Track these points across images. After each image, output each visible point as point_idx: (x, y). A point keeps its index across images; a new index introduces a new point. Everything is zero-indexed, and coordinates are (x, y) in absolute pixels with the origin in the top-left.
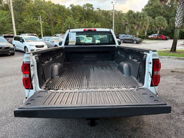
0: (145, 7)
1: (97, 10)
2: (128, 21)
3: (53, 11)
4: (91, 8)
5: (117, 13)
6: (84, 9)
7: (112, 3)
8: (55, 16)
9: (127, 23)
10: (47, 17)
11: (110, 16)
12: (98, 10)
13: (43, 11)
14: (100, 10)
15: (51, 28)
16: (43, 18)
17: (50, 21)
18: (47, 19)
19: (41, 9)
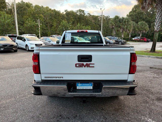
0: (129, 13)
1: (87, 15)
2: (114, 25)
3: (50, 15)
4: (82, 14)
5: (105, 18)
6: (77, 14)
7: (101, 9)
8: (51, 20)
9: (113, 27)
10: (44, 21)
11: (99, 20)
12: (89, 15)
13: (41, 15)
14: (90, 15)
15: (47, 30)
16: (41, 21)
17: (47, 24)
18: (44, 22)
19: (40, 13)
